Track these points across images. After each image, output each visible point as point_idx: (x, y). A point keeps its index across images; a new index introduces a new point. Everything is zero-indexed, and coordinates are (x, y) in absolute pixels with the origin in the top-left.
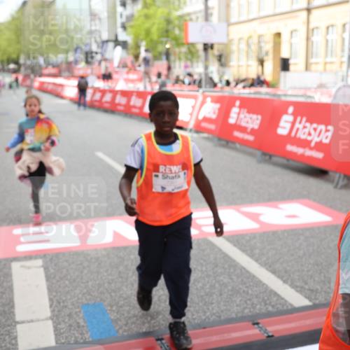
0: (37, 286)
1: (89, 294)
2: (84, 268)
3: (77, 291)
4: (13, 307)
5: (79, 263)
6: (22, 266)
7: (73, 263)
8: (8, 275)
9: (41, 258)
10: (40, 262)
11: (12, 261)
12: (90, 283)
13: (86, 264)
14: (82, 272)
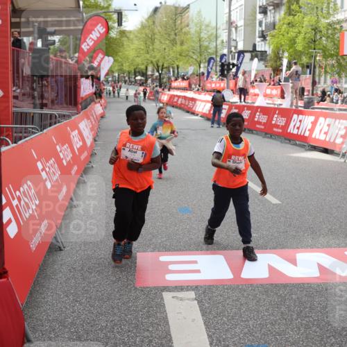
0: (193, 320)
1: (251, 335)
2: (241, 305)
3: (238, 330)
4: (170, 340)
5: (235, 298)
6: (173, 297)
7: (229, 298)
8: (161, 306)
9: (193, 290)
10: (192, 294)
11: (162, 291)
12: (251, 322)
13: (243, 300)
14: (240, 309)
